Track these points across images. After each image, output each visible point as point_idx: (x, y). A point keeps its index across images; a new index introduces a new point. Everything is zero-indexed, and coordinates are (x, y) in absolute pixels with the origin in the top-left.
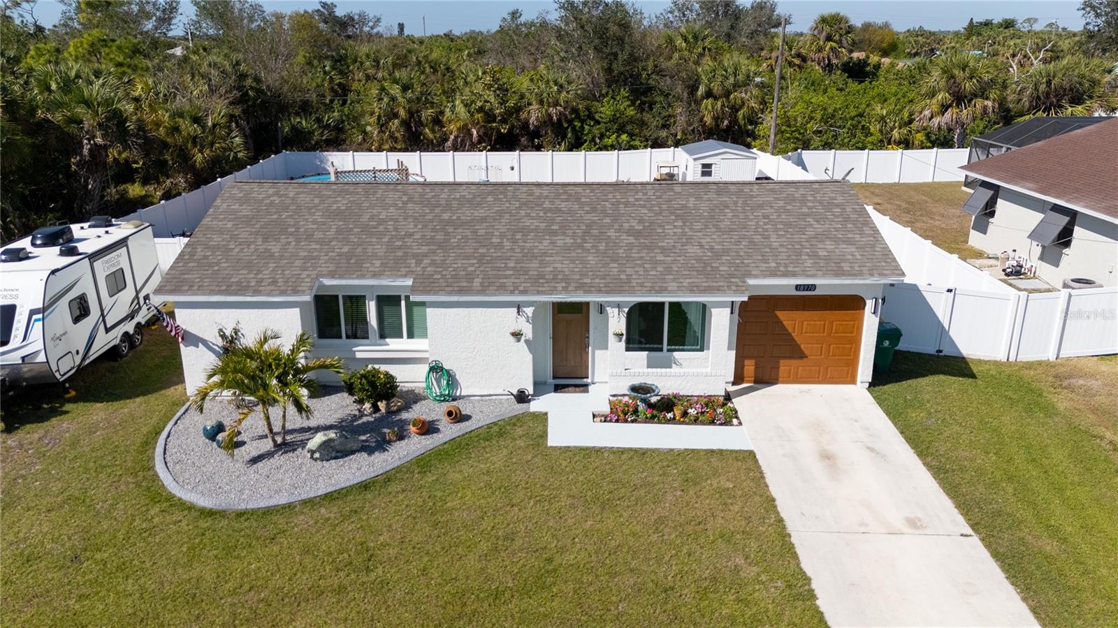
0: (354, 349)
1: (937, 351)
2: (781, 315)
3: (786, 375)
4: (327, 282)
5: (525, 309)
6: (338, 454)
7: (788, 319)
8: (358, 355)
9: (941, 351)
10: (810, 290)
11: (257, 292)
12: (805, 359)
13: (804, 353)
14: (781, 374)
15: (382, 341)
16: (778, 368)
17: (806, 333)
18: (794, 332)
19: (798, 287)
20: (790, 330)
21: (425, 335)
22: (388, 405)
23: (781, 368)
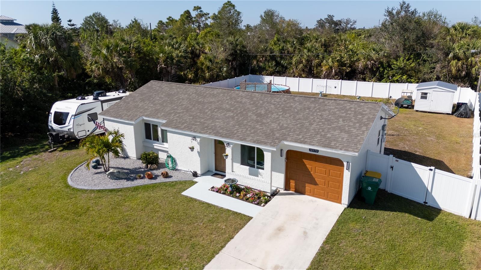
0: (154, 144)
1: (424, 202)
2: (306, 162)
3: (309, 192)
4: (145, 118)
5: (197, 139)
6: (117, 178)
7: (309, 164)
8: (155, 147)
9: (427, 203)
10: (316, 152)
11: (122, 118)
12: (317, 186)
13: (317, 183)
14: (306, 190)
15: (162, 143)
16: (305, 187)
17: (317, 173)
18: (312, 171)
19: (310, 150)
20: (310, 170)
21: (167, 142)
22: (150, 166)
23: (306, 188)
